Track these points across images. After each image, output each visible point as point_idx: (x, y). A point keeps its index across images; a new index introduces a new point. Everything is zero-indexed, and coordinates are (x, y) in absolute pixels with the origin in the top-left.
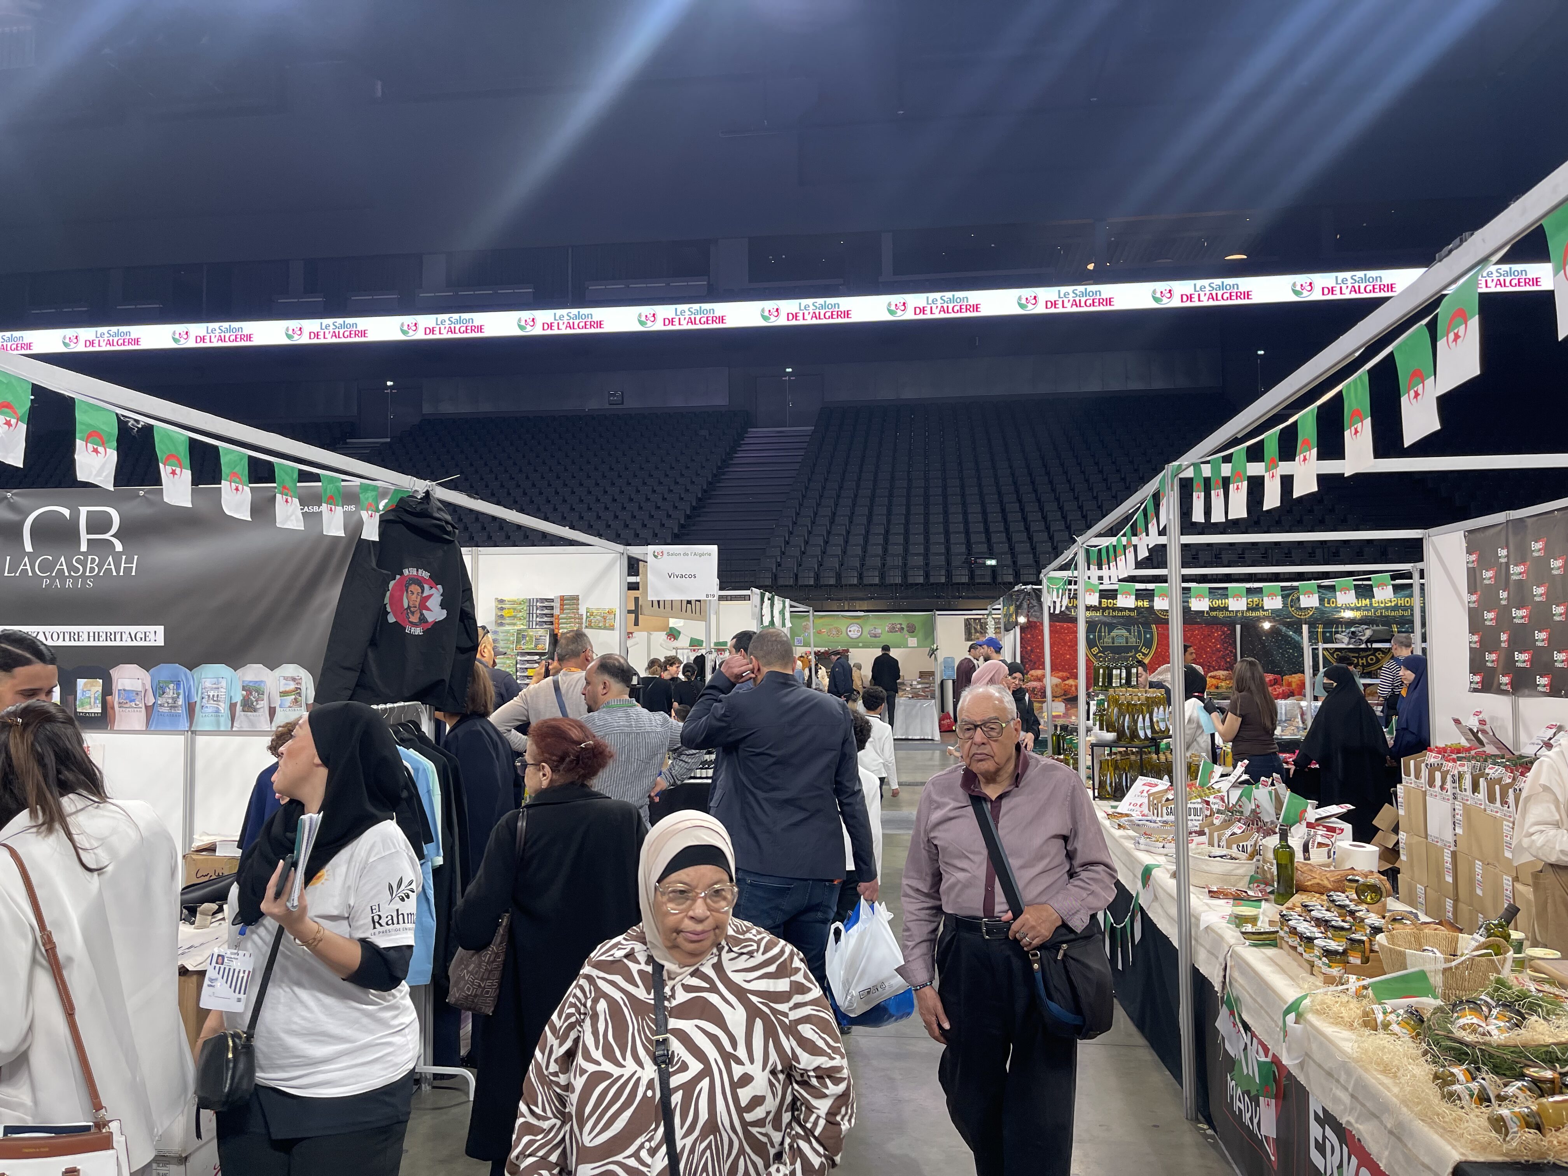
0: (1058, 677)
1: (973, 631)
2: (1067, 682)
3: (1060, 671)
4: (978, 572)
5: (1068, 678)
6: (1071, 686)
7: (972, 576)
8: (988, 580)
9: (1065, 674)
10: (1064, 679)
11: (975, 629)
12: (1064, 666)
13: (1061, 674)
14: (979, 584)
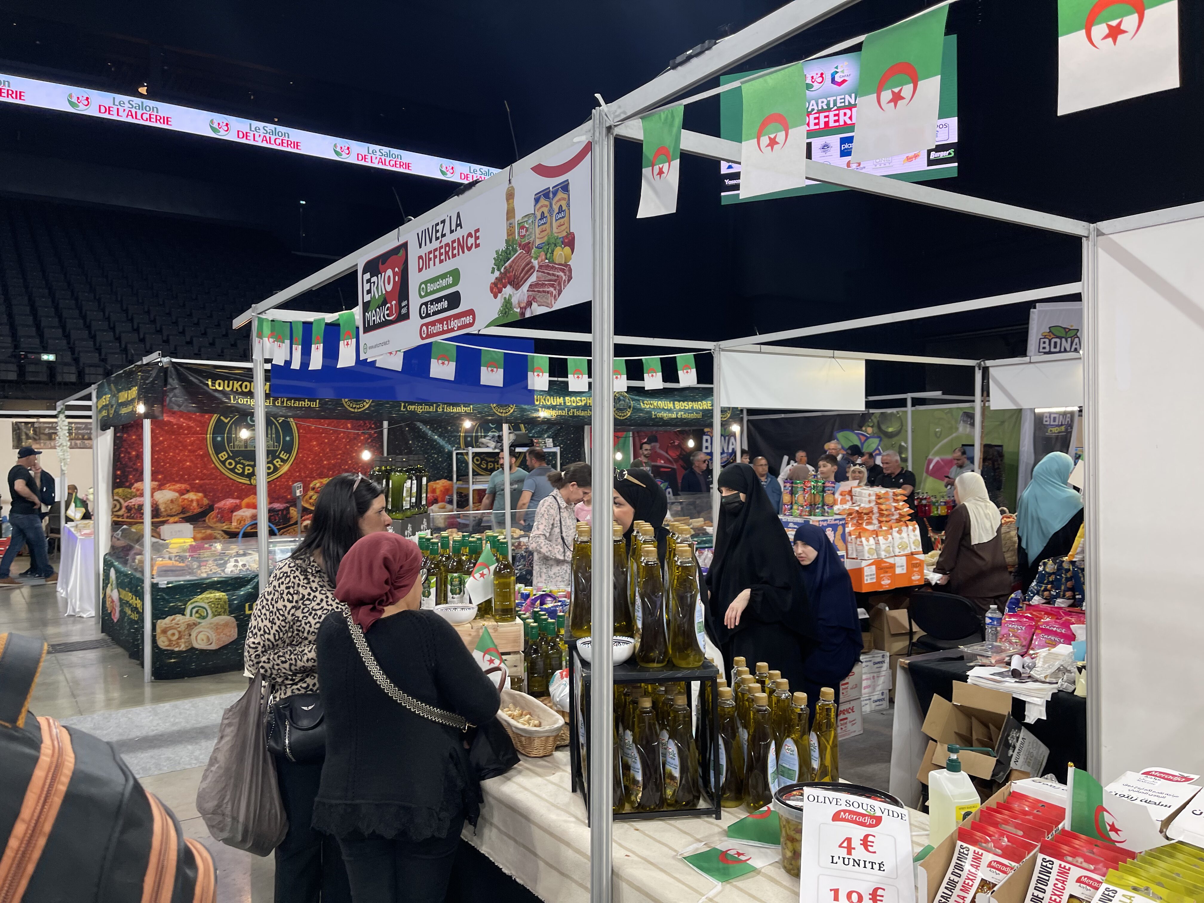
0: (174, 490)
1: (24, 437)
2: (186, 496)
3: (177, 482)
4: (30, 368)
5: (188, 491)
6: (192, 501)
7: (21, 371)
8: (43, 378)
9: (183, 486)
10: (182, 493)
11: (27, 435)
12: (182, 476)
13: (178, 486)
14: (32, 382)
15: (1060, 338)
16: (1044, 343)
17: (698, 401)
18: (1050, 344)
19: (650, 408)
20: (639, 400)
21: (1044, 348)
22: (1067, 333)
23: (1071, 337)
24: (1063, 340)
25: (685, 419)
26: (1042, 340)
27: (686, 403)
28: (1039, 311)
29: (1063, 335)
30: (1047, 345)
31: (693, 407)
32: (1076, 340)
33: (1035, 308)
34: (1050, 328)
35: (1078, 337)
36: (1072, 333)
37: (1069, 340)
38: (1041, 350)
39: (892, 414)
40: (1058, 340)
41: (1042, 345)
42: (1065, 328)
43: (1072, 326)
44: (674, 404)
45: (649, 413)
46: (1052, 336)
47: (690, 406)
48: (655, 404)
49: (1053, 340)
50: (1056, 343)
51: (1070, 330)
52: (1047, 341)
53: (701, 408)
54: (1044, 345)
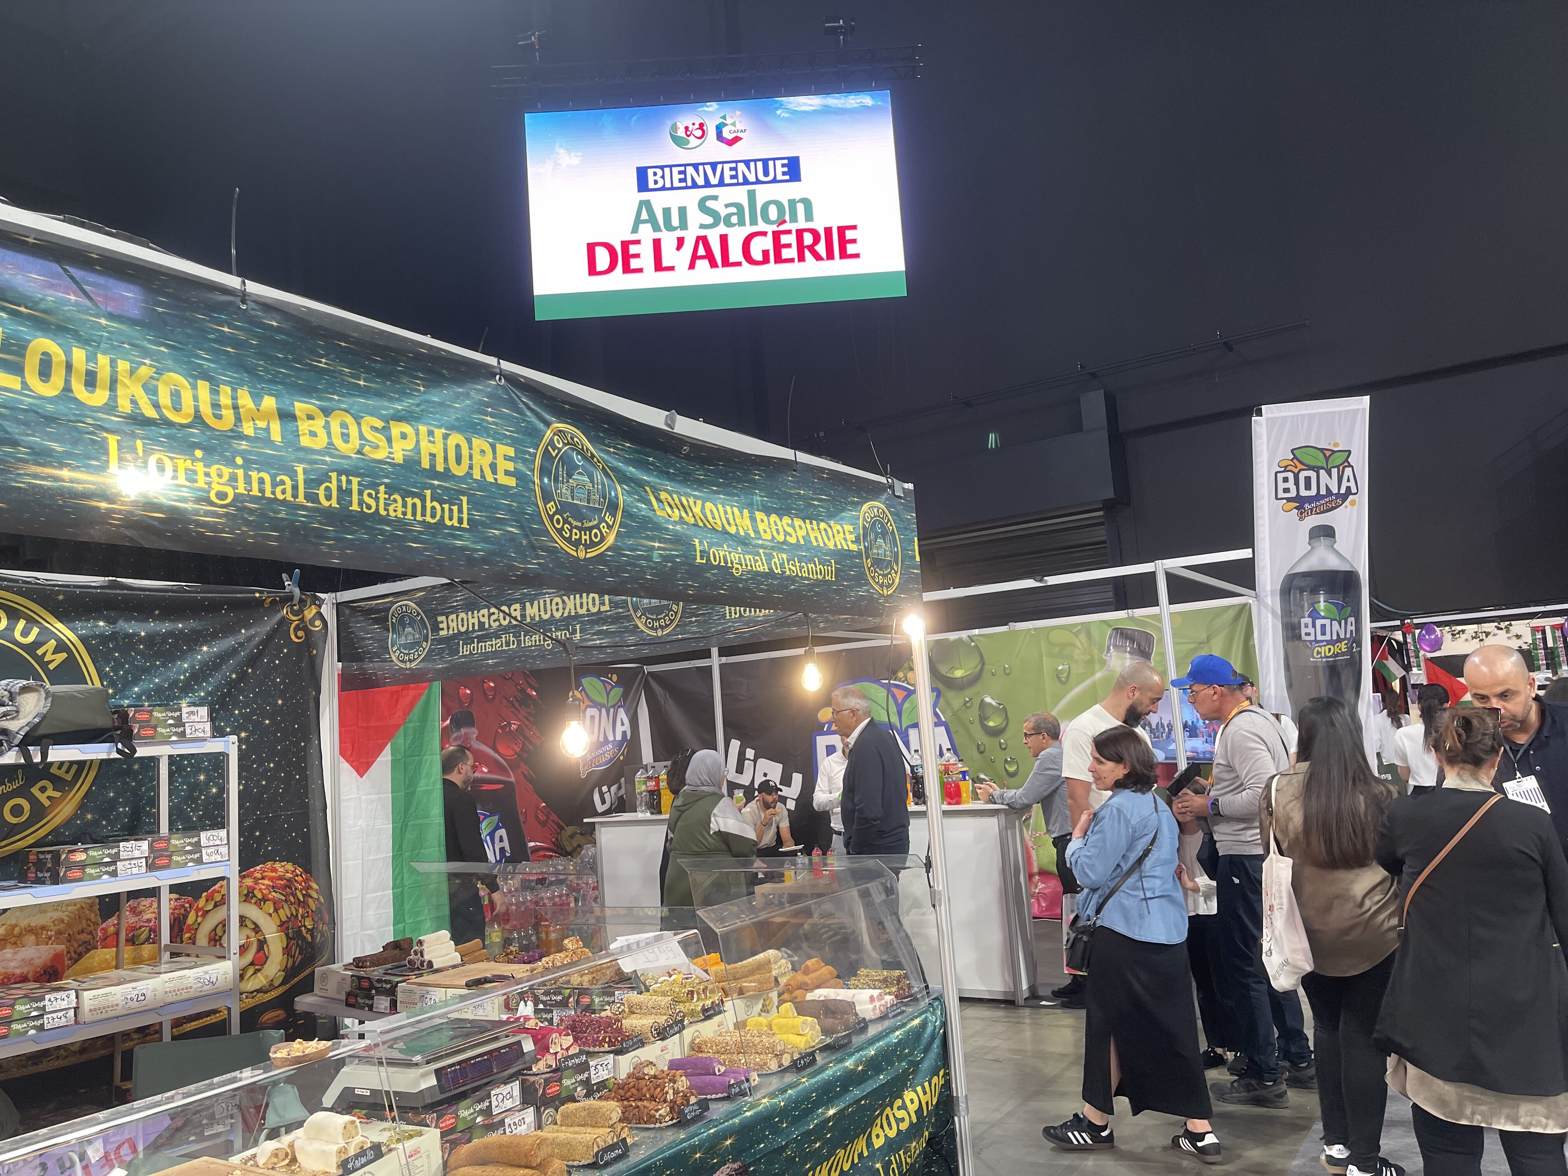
15: (1316, 469)
16: (1286, 480)
17: (819, 521)
18: (1297, 483)
19: (681, 521)
20: (641, 484)
21: (1286, 490)
22: (1327, 459)
23: (1338, 467)
24: (1322, 472)
25: (792, 579)
26: (1280, 476)
27: (786, 520)
28: (1267, 419)
29: (1321, 462)
30: (1291, 484)
31: (806, 538)
32: (1348, 471)
33: (1259, 413)
34: (1292, 451)
35: (1350, 466)
36: (1338, 459)
37: (1334, 471)
38: (1281, 494)
39: (960, 640)
40: (1312, 474)
41: (1281, 486)
42: (1322, 450)
43: (1336, 445)
44: (753, 519)
45: (679, 540)
46: (1300, 466)
47: (801, 533)
48: (697, 510)
49: (1303, 475)
50: (1308, 480)
51: (1334, 452)
52: (1290, 476)
53: (831, 546)
54: (1286, 485)
